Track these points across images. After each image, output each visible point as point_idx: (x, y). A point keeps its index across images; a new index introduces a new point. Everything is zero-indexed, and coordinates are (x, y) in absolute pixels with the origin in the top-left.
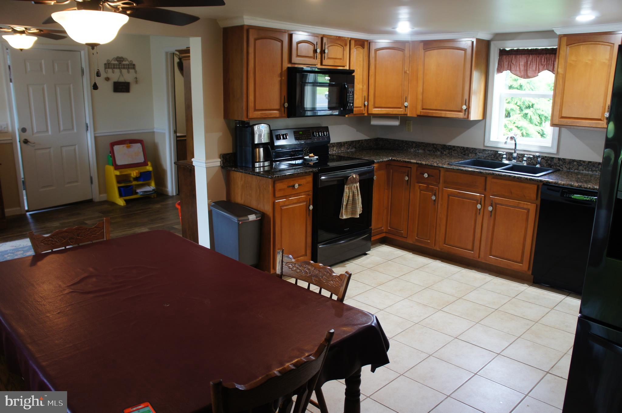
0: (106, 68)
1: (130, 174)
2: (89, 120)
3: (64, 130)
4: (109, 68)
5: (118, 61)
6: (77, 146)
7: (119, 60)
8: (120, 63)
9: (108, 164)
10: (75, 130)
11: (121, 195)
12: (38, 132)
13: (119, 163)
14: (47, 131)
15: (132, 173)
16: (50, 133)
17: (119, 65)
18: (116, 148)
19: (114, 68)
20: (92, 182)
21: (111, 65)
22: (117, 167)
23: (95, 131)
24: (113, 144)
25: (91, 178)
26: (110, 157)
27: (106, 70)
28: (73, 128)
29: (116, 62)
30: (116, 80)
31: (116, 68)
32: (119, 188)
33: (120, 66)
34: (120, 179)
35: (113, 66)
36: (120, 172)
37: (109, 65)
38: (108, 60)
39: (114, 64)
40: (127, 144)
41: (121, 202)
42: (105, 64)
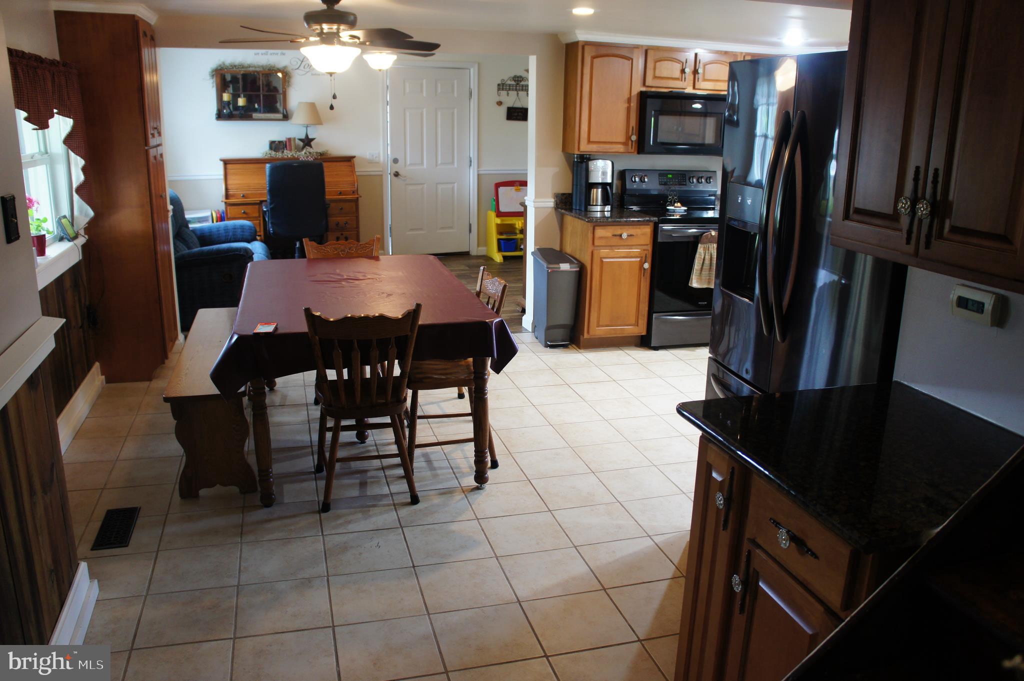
0: (499, 89)
1: (515, 224)
2: (473, 154)
3: (442, 164)
4: (503, 90)
5: (515, 81)
6: (456, 184)
7: (517, 79)
8: (518, 84)
9: (491, 210)
10: (456, 165)
11: (500, 249)
12: (411, 164)
13: (503, 209)
14: (422, 163)
15: (517, 223)
16: (425, 166)
17: (516, 86)
18: (501, 190)
19: (510, 89)
20: (470, 231)
21: (506, 86)
22: (499, 214)
23: (478, 168)
24: (498, 185)
25: (470, 225)
26: (493, 200)
27: (499, 92)
28: (453, 163)
29: (513, 83)
30: (511, 105)
31: (513, 90)
32: (499, 240)
33: (518, 88)
34: (501, 229)
35: (508, 87)
36: (502, 221)
37: (503, 86)
38: (503, 80)
39: (510, 85)
40: (517, 186)
41: (498, 258)
42: (499, 85)
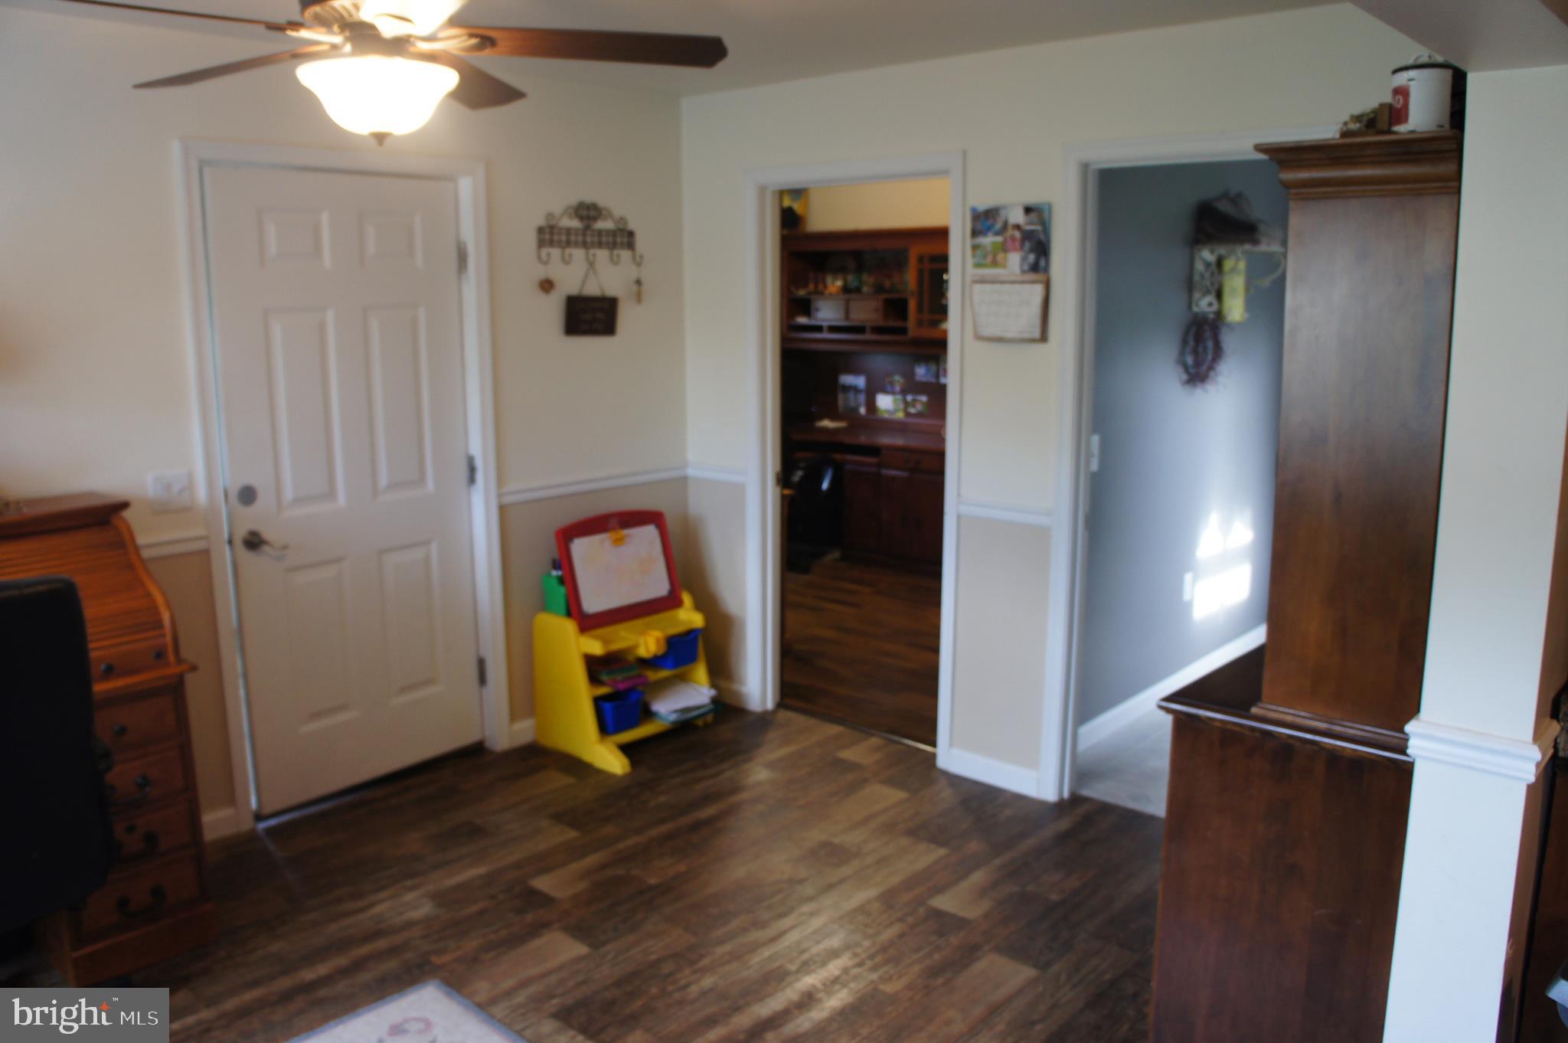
0: (541, 243)
1: (635, 647)
2: (478, 444)
3: (392, 486)
4: (551, 243)
5: (581, 218)
6: (434, 547)
7: (584, 213)
8: (587, 227)
9: (543, 606)
10: (430, 485)
11: (606, 728)
12: (298, 501)
13: (592, 603)
14: (331, 494)
15: (641, 641)
16: (342, 499)
17: (584, 235)
18: (580, 547)
19: (568, 244)
20: (482, 679)
21: (560, 234)
22: (588, 623)
23: (500, 481)
24: (568, 534)
25: (481, 664)
26: (554, 582)
27: (544, 251)
28: (422, 479)
29: (575, 224)
30: (574, 290)
31: (576, 245)
32: (598, 702)
33: (589, 239)
34: (595, 667)
35: (564, 238)
36: (605, 642)
37: (552, 233)
38: (550, 216)
39: (568, 231)
40: (613, 529)
41: (610, 760)
42: (540, 230)
